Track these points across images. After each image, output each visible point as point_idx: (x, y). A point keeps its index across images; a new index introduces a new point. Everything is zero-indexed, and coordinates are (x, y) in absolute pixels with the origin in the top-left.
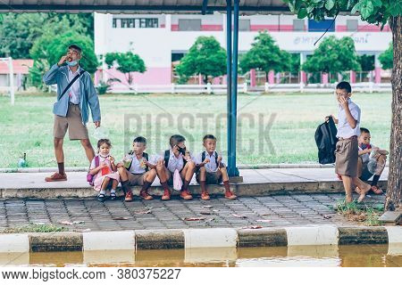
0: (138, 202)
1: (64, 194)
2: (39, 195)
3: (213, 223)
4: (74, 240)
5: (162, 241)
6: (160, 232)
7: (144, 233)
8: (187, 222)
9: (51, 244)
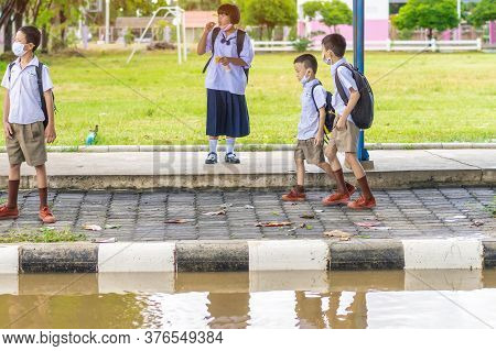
0: (218, 197)
1: (115, 184)
2: (80, 185)
3: (303, 231)
4: (85, 256)
5: (216, 258)
6: (214, 245)
7: (190, 245)
8: (264, 230)
9: (51, 260)
